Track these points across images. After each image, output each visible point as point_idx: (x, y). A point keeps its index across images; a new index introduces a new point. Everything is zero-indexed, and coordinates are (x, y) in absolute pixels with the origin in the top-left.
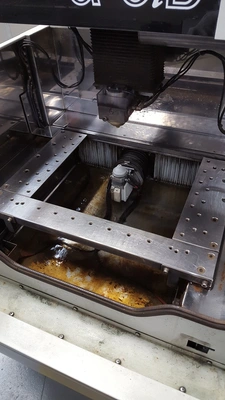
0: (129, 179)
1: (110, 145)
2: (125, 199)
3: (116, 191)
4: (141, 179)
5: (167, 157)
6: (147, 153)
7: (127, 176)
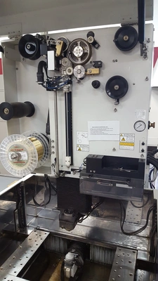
0: (75, 261)
1: (63, 239)
2: (73, 275)
3: (68, 270)
4: (83, 261)
5: (97, 246)
6: (85, 244)
7: (74, 260)
